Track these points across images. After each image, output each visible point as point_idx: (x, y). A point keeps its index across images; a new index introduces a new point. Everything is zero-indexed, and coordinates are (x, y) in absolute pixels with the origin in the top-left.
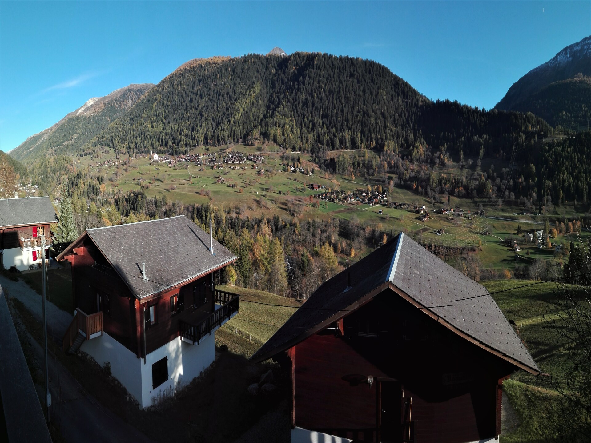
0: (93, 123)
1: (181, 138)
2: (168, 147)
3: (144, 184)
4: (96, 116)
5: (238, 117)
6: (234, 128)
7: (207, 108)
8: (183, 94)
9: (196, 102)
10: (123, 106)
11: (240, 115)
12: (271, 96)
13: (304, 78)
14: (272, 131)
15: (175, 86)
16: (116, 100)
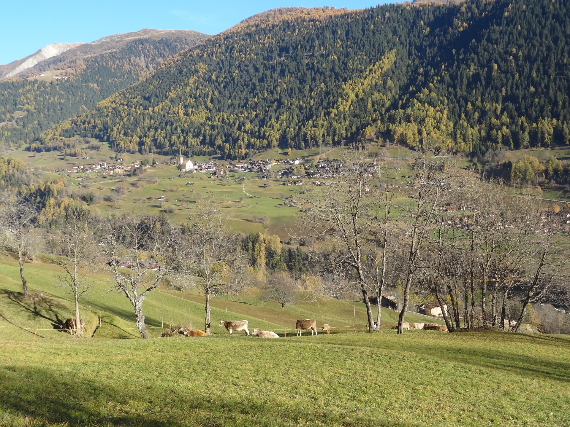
0: (60, 94)
1: (239, 135)
2: (216, 146)
3: (166, 206)
4: (68, 81)
5: (345, 106)
6: (335, 124)
7: (291, 92)
8: (249, 68)
9: (272, 82)
10: (127, 67)
11: (349, 104)
12: (416, 71)
13: (479, 41)
14: (399, 129)
15: (236, 53)
16: (112, 56)
